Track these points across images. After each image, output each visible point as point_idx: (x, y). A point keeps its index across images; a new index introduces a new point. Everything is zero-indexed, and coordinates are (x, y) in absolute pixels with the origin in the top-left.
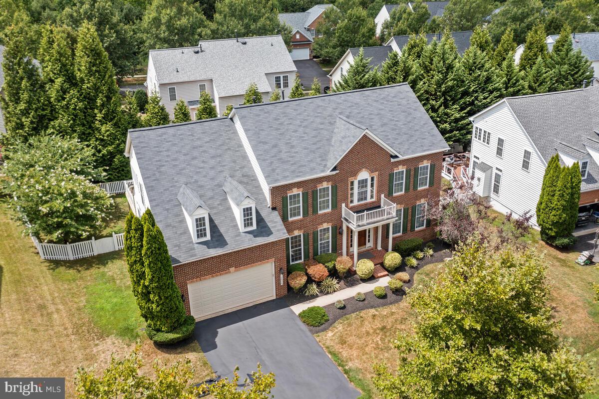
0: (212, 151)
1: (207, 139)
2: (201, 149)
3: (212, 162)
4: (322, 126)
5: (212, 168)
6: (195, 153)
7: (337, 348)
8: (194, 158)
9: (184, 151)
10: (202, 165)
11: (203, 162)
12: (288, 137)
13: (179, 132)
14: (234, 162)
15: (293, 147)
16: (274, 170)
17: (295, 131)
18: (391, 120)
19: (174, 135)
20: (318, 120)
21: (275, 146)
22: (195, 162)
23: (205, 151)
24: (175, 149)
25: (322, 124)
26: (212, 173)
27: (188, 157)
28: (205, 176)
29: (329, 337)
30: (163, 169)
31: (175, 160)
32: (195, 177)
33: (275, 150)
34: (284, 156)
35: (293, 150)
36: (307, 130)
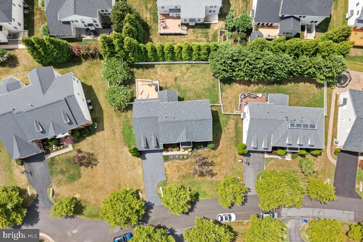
0: (151, 126)
1: (151, 123)
2: (149, 125)
3: (151, 129)
4: (179, 130)
5: (150, 131)
6: (147, 126)
7: (167, 167)
8: (147, 127)
9: (145, 125)
10: (148, 129)
11: (149, 129)
12: (169, 132)
13: (145, 120)
14: (156, 130)
15: (169, 135)
16: (163, 140)
17: (172, 131)
18: (200, 130)
19: (143, 121)
20: (179, 128)
21: (165, 134)
22: (147, 128)
23: (150, 126)
24: (143, 124)
25: (180, 129)
26: (150, 132)
27: (145, 127)
28: (148, 132)
29: (166, 164)
30: (139, 129)
31: (142, 127)
32: (146, 132)
33: (165, 135)
34: (166, 137)
35: (169, 136)
36: (175, 131)
